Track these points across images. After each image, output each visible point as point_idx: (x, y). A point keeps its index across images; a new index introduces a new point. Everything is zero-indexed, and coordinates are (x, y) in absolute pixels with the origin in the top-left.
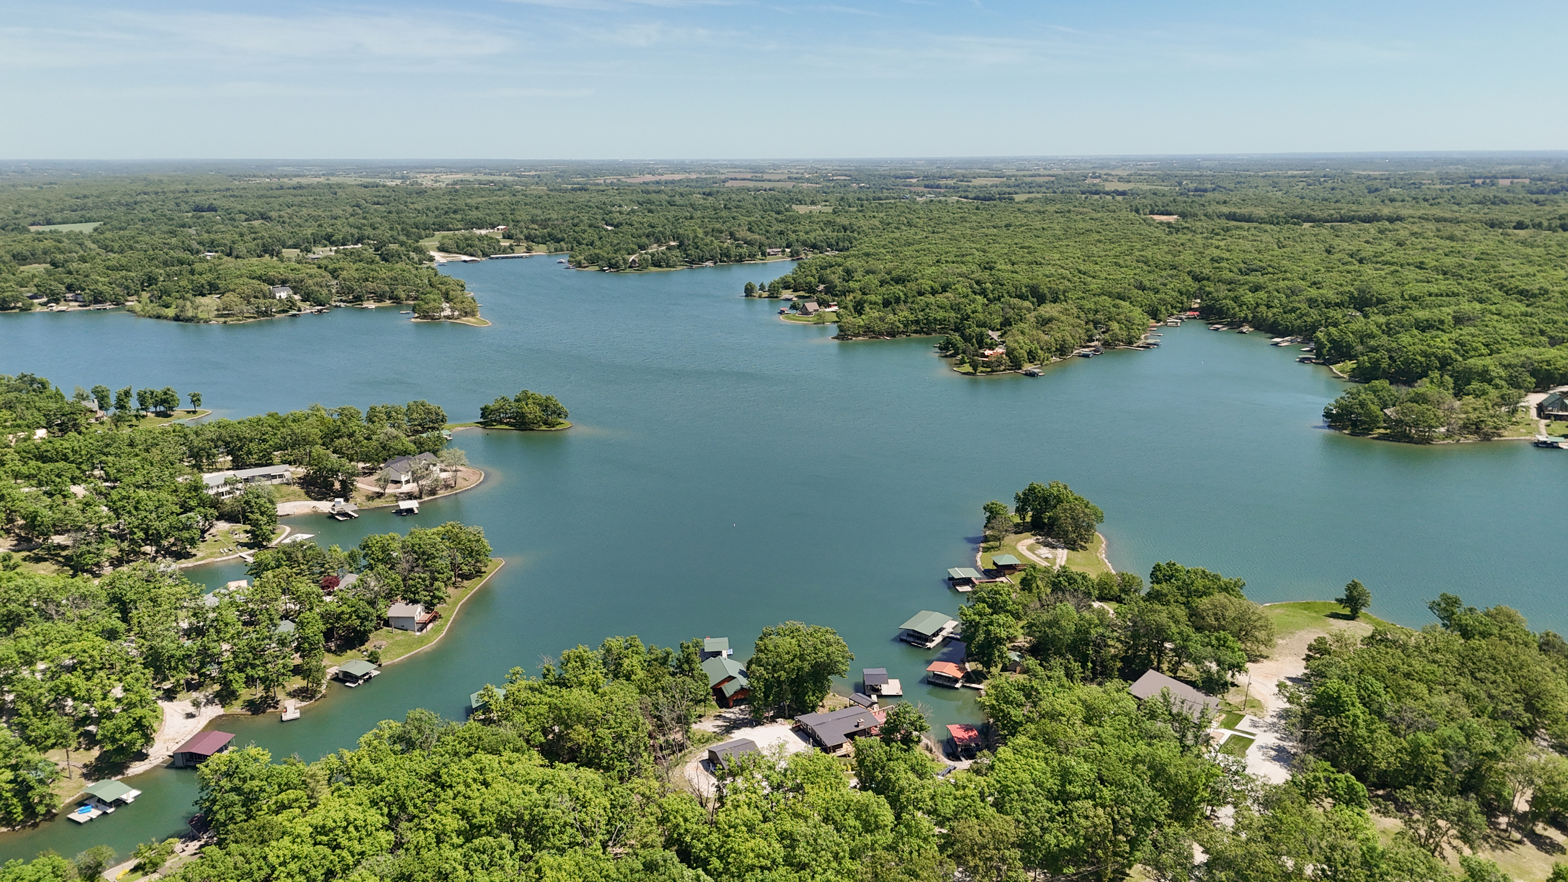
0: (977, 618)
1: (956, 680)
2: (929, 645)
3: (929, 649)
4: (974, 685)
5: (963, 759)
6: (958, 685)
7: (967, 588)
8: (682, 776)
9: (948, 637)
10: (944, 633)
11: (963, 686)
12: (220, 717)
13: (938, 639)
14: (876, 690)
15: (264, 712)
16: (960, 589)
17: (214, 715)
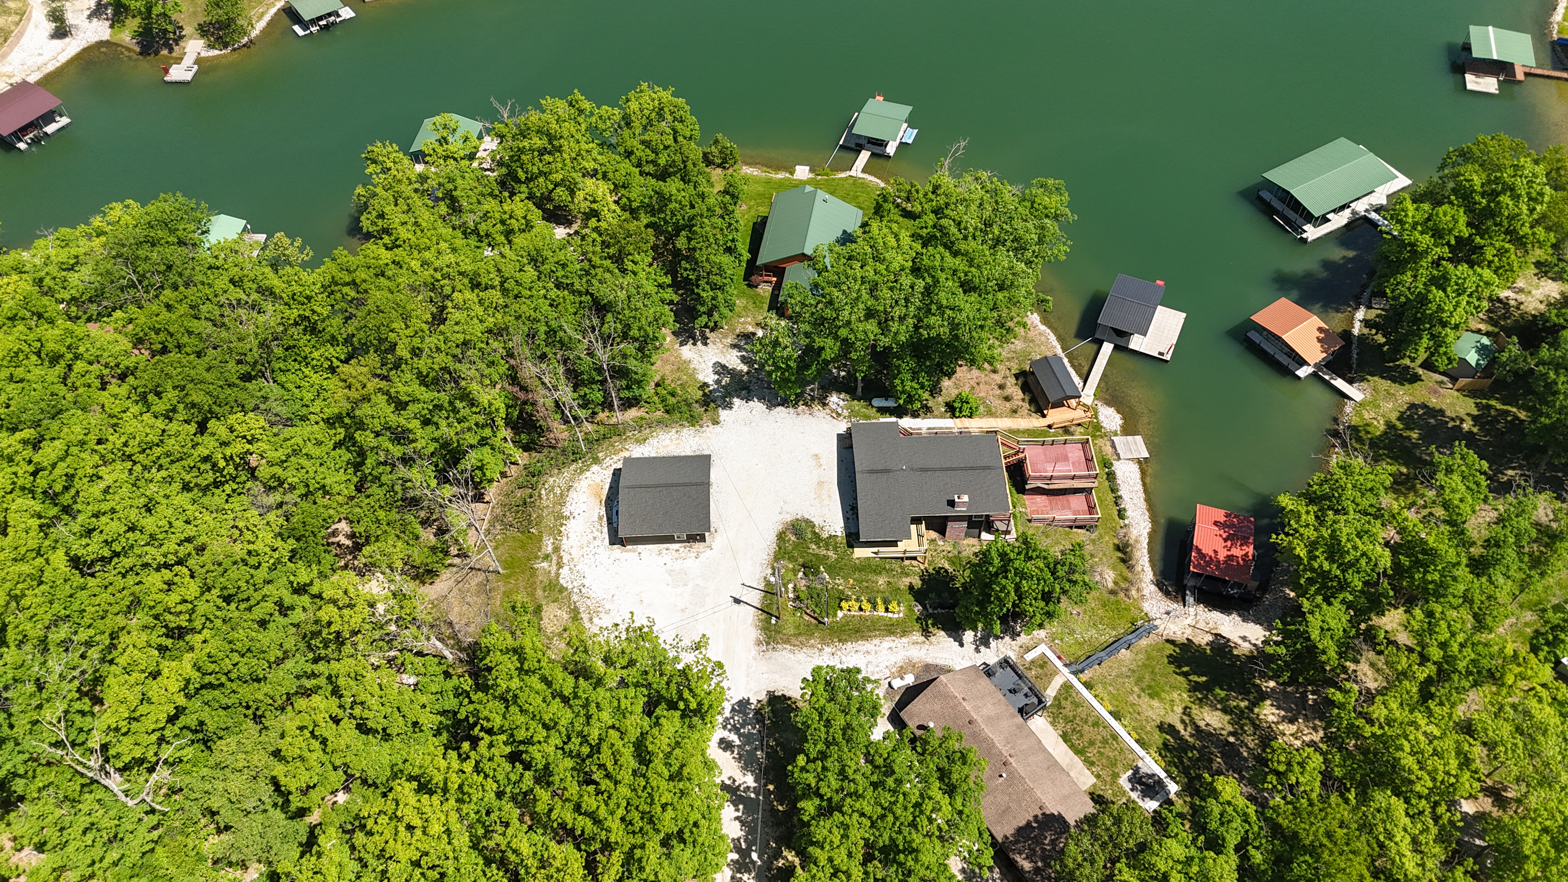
0: (1425, 240)
1: (1302, 362)
2: (1312, 232)
3: (1304, 241)
4: (1339, 383)
5: (1190, 599)
6: (1303, 372)
7: (1489, 84)
8: (561, 500)
9: (1366, 219)
10: (1361, 207)
11: (1315, 375)
12: (101, 44)
13: (1339, 221)
14: (1121, 336)
15: (157, 53)
16: (1473, 82)
17: (94, 39)
